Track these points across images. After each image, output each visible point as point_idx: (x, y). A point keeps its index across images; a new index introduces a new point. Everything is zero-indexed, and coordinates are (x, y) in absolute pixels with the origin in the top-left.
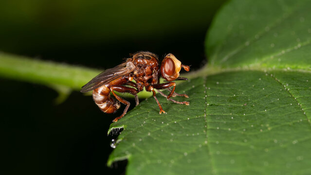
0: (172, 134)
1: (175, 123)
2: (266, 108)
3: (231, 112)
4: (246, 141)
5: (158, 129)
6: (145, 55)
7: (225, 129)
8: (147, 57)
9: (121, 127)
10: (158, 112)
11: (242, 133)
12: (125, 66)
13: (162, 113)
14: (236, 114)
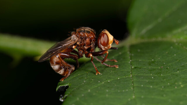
0: (107, 91)
1: (108, 82)
2: (178, 70)
3: (151, 73)
4: (165, 95)
5: (96, 86)
6: (86, 30)
7: (148, 86)
8: (87, 31)
9: (67, 85)
10: (95, 74)
11: (161, 89)
12: (71, 39)
13: (98, 74)
14: (156, 74)
